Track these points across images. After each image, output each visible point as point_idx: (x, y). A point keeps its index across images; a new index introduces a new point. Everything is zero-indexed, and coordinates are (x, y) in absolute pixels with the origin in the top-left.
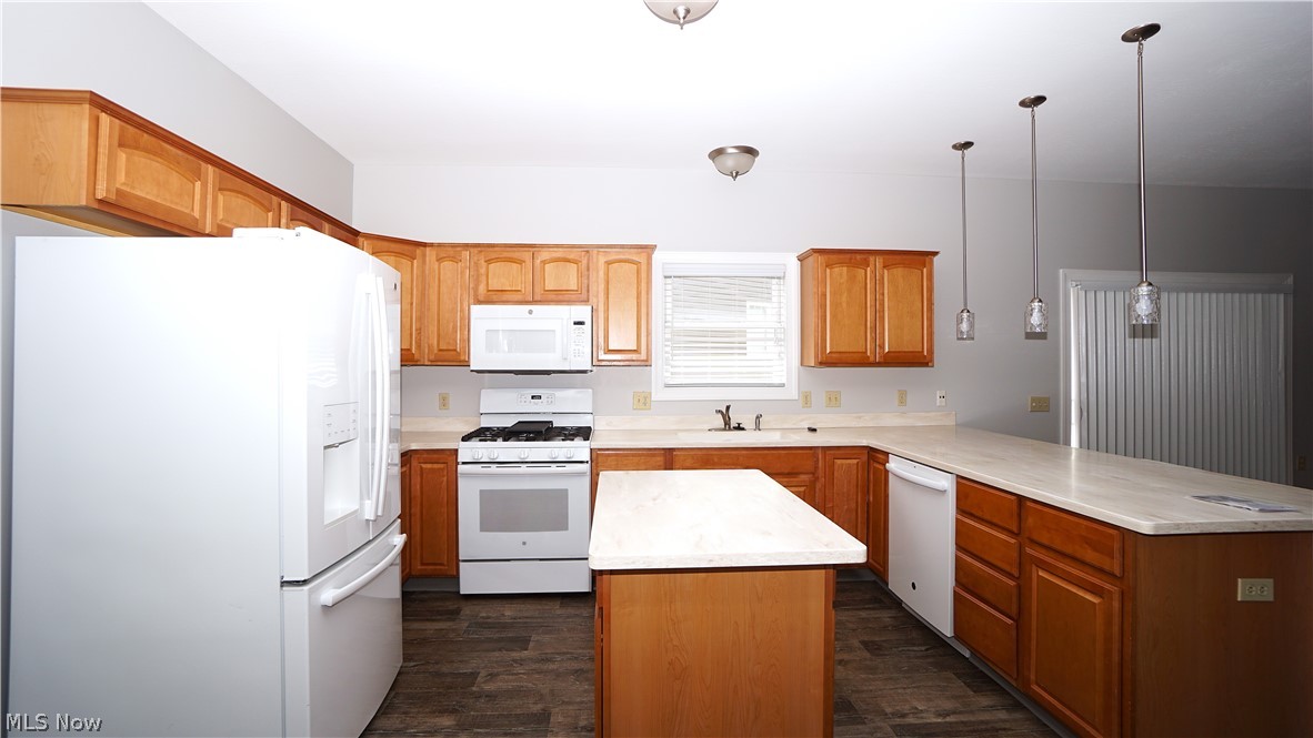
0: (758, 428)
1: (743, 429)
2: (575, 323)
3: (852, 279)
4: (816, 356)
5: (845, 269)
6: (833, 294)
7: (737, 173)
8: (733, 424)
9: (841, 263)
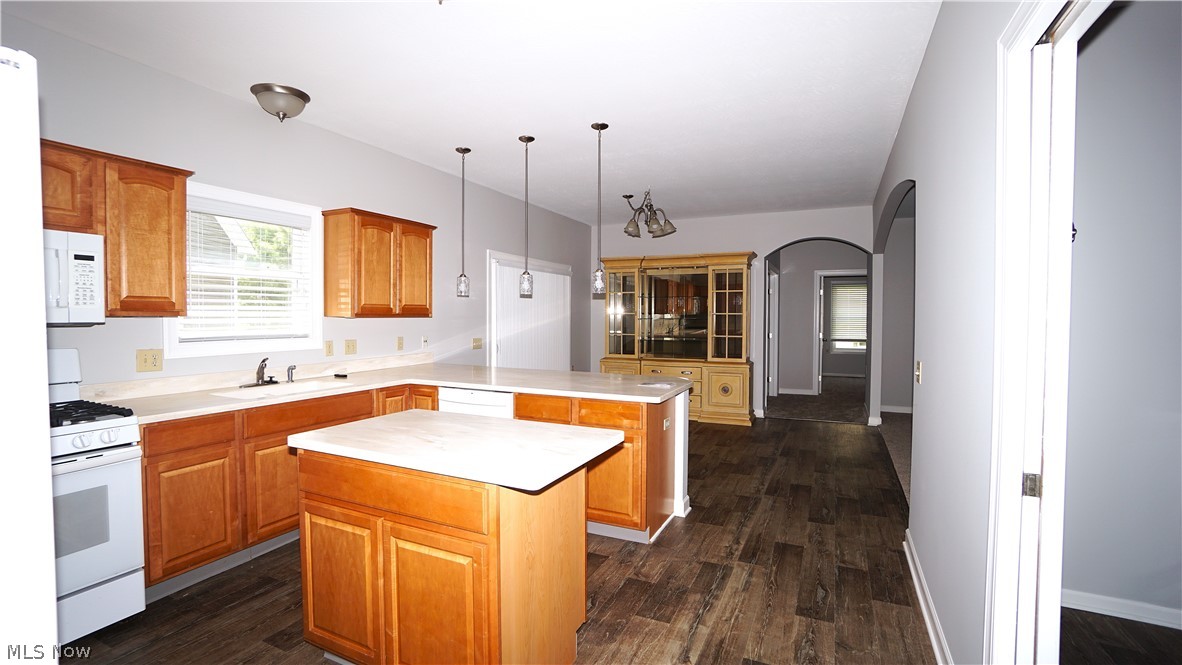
0: (290, 380)
1: (276, 382)
2: (77, 257)
3: (381, 241)
4: (353, 308)
5: (376, 231)
6: (367, 252)
7: (285, 115)
8: (267, 379)
9: (373, 225)
